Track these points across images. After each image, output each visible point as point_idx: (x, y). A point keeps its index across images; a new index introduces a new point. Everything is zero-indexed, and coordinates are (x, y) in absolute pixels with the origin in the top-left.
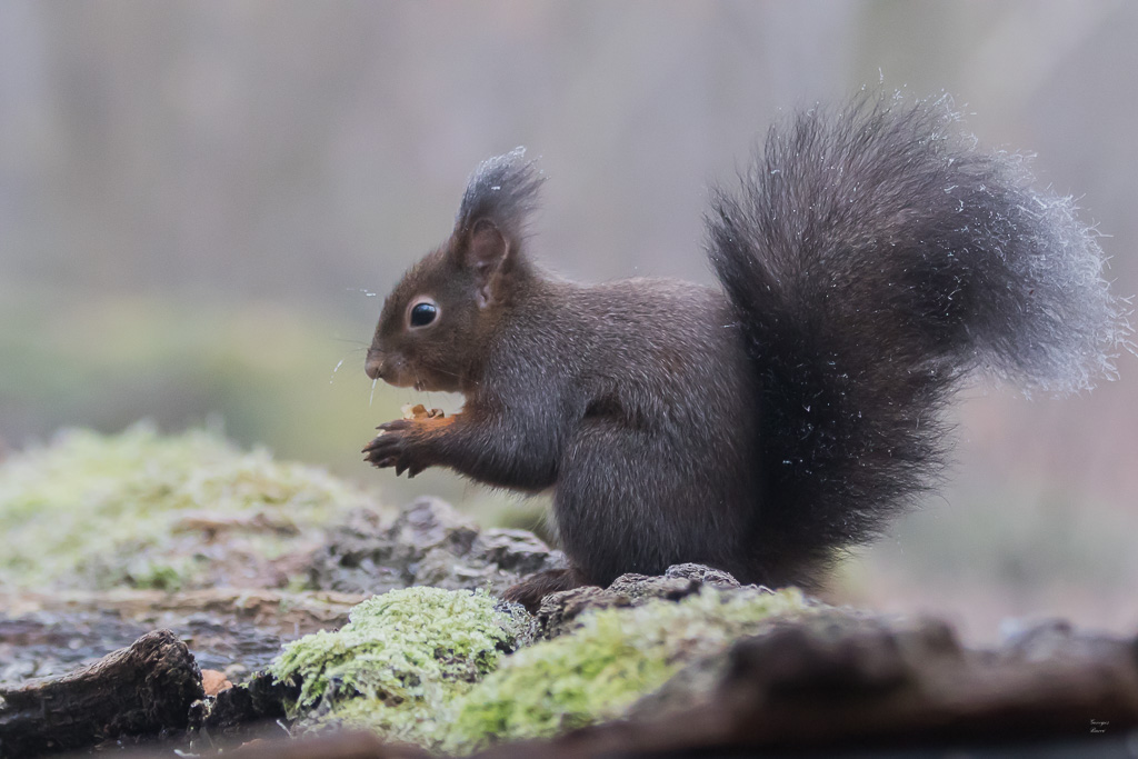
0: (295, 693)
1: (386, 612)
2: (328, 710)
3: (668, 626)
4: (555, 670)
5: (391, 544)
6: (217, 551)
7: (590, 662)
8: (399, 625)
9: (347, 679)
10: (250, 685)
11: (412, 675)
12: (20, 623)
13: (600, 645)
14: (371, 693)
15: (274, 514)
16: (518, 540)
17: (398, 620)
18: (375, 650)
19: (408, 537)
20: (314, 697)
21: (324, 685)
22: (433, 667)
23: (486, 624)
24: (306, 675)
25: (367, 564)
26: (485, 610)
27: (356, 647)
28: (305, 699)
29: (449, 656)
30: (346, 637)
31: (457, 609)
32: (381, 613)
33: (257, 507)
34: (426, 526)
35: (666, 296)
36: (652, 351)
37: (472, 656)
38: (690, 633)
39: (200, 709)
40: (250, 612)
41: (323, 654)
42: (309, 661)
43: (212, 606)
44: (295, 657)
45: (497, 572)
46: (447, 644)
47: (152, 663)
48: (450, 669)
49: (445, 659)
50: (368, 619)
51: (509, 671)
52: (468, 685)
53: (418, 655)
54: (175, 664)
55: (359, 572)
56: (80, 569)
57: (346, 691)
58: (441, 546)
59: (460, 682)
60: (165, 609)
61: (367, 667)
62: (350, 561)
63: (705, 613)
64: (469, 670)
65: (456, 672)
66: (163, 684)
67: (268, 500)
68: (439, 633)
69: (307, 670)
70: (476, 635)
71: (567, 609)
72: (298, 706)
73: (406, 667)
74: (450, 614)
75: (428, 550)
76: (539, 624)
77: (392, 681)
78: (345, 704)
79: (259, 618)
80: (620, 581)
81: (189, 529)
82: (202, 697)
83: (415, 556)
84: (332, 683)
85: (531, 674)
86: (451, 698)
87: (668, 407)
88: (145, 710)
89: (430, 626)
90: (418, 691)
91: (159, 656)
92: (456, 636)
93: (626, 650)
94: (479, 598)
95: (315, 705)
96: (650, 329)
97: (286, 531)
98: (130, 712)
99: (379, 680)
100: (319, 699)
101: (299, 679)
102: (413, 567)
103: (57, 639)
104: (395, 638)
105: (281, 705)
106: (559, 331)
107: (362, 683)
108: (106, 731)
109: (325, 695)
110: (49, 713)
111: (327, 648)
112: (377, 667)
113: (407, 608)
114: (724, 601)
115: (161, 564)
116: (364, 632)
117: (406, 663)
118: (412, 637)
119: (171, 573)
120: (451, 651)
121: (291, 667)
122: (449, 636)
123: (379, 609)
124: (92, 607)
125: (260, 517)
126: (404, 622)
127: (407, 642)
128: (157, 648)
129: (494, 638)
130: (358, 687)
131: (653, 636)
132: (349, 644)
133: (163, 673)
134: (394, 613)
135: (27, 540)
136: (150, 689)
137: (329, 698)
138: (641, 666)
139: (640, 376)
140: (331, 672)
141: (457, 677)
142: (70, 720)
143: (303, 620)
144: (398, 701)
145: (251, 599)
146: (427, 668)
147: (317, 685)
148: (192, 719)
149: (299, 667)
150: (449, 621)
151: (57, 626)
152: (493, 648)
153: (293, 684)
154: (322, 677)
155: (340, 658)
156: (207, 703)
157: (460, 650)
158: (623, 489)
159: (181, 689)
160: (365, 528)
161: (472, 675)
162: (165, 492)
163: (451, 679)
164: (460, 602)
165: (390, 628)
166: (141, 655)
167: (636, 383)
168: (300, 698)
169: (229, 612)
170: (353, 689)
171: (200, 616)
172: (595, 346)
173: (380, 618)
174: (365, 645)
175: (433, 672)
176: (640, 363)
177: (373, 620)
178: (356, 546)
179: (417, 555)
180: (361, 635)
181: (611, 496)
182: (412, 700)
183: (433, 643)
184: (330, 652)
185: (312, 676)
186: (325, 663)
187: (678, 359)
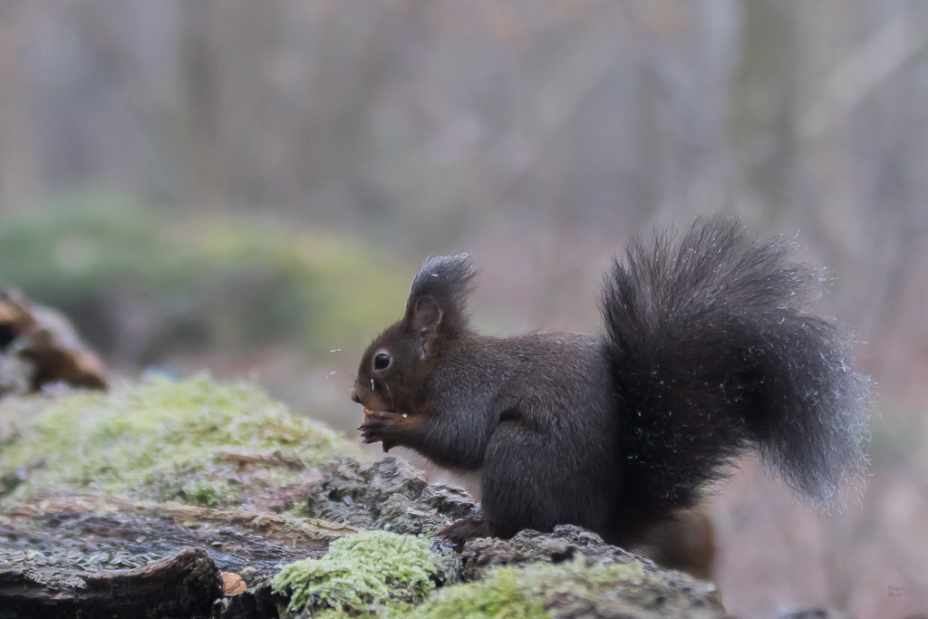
0: (286, 601)
1: (355, 548)
2: (308, 616)
3: (548, 583)
4: (467, 607)
5: (366, 486)
6: (245, 479)
7: (491, 604)
8: (363, 558)
9: (323, 595)
10: (256, 592)
11: (368, 595)
12: (103, 520)
13: (499, 591)
14: (339, 607)
15: (287, 452)
16: (454, 491)
17: (362, 555)
18: (345, 575)
19: (377, 482)
20: (299, 605)
21: (307, 597)
22: (384, 590)
23: (424, 561)
24: (295, 589)
25: (347, 499)
26: (424, 551)
27: (331, 572)
28: (293, 606)
29: (396, 582)
30: (325, 564)
31: (404, 549)
32: (351, 548)
33: (276, 447)
34: (391, 475)
35: (559, 342)
36: (545, 381)
37: (412, 584)
38: (563, 589)
39: (220, 605)
40: (263, 528)
41: (307, 575)
42: (298, 579)
43: (237, 521)
44: (288, 575)
45: (437, 515)
46: (395, 574)
47: (189, 571)
48: (397, 592)
49: (393, 584)
50: (341, 552)
51: (435, 604)
52: (407, 605)
53: (374, 581)
54: (205, 573)
55: (342, 504)
56: (149, 482)
57: (322, 604)
58: (400, 491)
59: (402, 603)
60: (205, 520)
61: (338, 588)
62: (336, 496)
63: (574, 574)
64: (409, 594)
65: (400, 594)
66: (195, 585)
67: (284, 442)
68: (390, 565)
69: (296, 586)
70: (416, 569)
71: (480, 558)
72: (288, 610)
73: (365, 589)
74: (399, 552)
75: (391, 493)
76: (461, 563)
77: (354, 599)
78: (320, 613)
79: (269, 533)
80: (520, 535)
81: (227, 460)
82: (222, 597)
83: (381, 497)
84: (313, 598)
85: (450, 607)
86: (394, 614)
87: (556, 420)
88: (181, 602)
89: (385, 560)
90: (372, 607)
91: (194, 566)
92: (402, 568)
93: (517, 597)
94: (420, 541)
95: (300, 610)
96: (544, 366)
97: (295, 466)
98: (171, 602)
99: (345, 598)
100: (303, 607)
101: (290, 592)
102: (379, 505)
103: (128, 534)
104: (359, 567)
105: (276, 608)
106: (479, 366)
107: (333, 599)
108: (154, 612)
109: (307, 605)
110: (116, 596)
111: (311, 572)
112: (345, 588)
113: (369, 546)
114: (589, 564)
115: (205, 485)
116: (338, 562)
117: (365, 586)
118: (371, 567)
119: (212, 492)
120: (398, 579)
121: (284, 583)
122: (397, 568)
123: (350, 545)
124: (155, 513)
125: (277, 454)
126: (367, 557)
127: (368, 571)
128: (193, 561)
129: (428, 571)
130: (330, 602)
131: (537, 589)
132: (326, 570)
133: (196, 578)
134: (360, 549)
135: (116, 454)
136: (186, 588)
137: (310, 608)
138: (527, 610)
139: (536, 397)
140: (312, 589)
141: (400, 598)
142: (129, 602)
143: (299, 538)
144: (358, 613)
145: (264, 519)
146: (380, 591)
147: (302, 597)
148: (214, 612)
149: (290, 583)
150: (398, 557)
151: (128, 525)
152: (427, 578)
153: (286, 594)
154: (306, 592)
155: (319, 580)
156: (225, 601)
157: (404, 579)
158: (526, 479)
159: (208, 591)
160: (349, 473)
161: (411, 598)
162: (214, 429)
163: (396, 600)
164: (406, 544)
165: (356, 560)
166: (182, 564)
167: (532, 401)
168: (290, 605)
169: (249, 527)
170: (327, 603)
171: (229, 529)
172: (507, 378)
173: (350, 552)
174: (338, 571)
175: (384, 593)
176: (536, 389)
177: (345, 553)
178: (342, 485)
179: (382, 496)
180: (336, 564)
181: (518, 483)
182: (367, 614)
183: (385, 572)
184: (313, 574)
185: (299, 590)
186: (308, 582)
187: (564, 388)
